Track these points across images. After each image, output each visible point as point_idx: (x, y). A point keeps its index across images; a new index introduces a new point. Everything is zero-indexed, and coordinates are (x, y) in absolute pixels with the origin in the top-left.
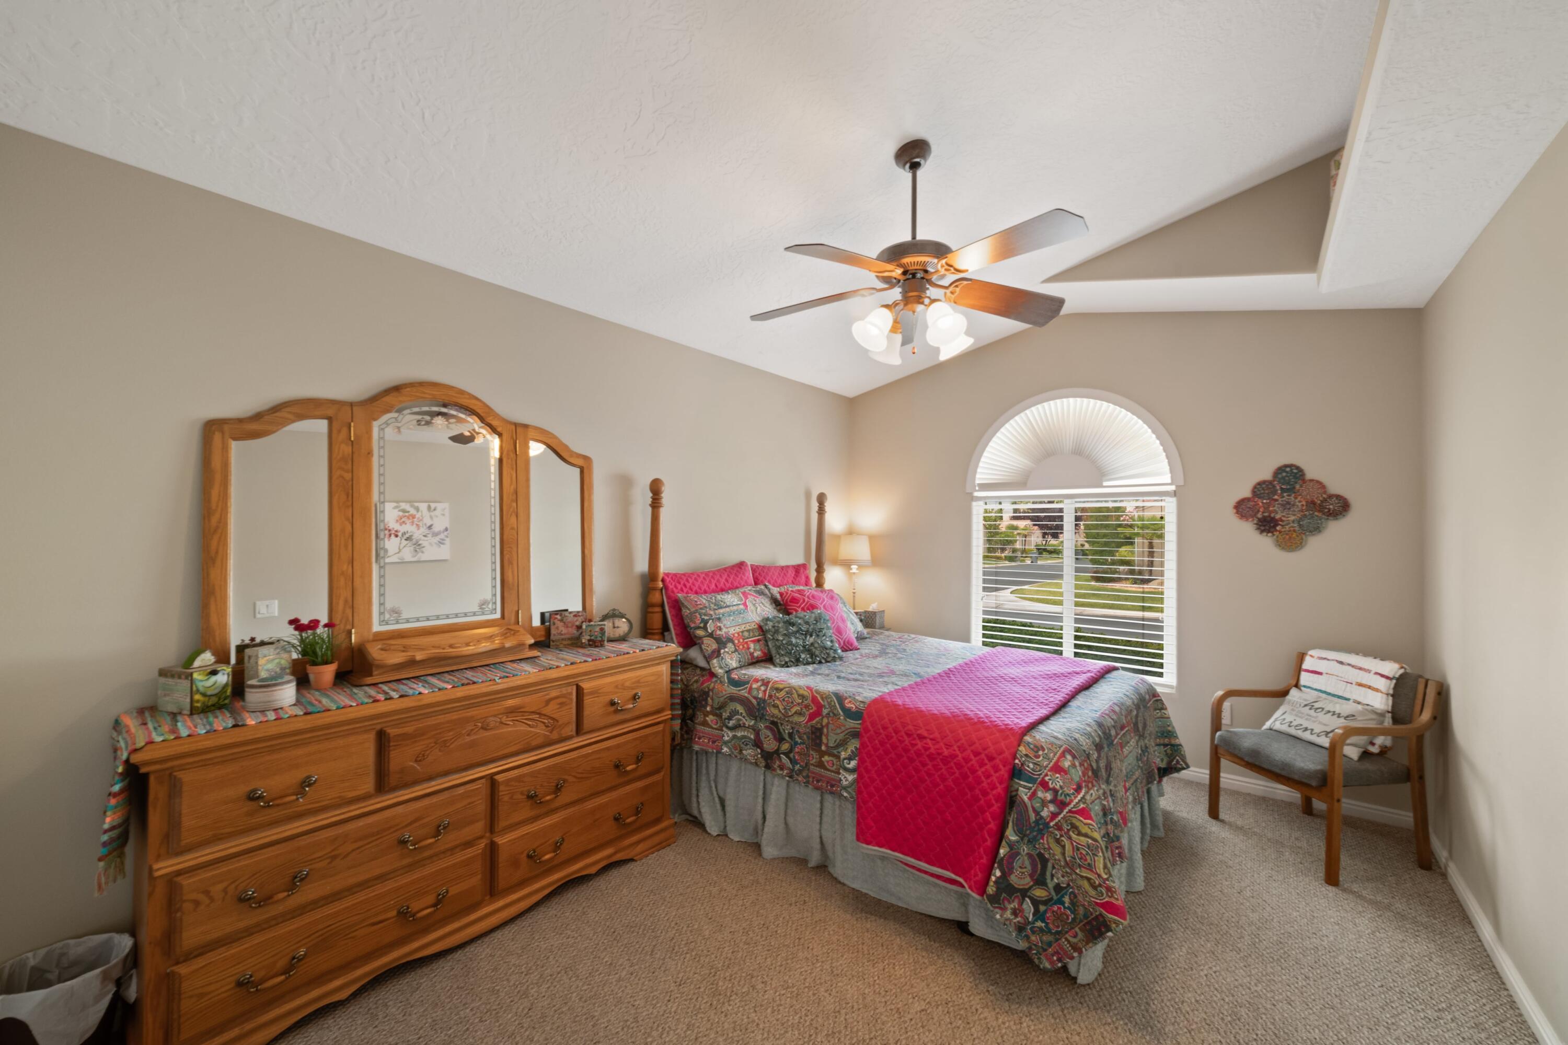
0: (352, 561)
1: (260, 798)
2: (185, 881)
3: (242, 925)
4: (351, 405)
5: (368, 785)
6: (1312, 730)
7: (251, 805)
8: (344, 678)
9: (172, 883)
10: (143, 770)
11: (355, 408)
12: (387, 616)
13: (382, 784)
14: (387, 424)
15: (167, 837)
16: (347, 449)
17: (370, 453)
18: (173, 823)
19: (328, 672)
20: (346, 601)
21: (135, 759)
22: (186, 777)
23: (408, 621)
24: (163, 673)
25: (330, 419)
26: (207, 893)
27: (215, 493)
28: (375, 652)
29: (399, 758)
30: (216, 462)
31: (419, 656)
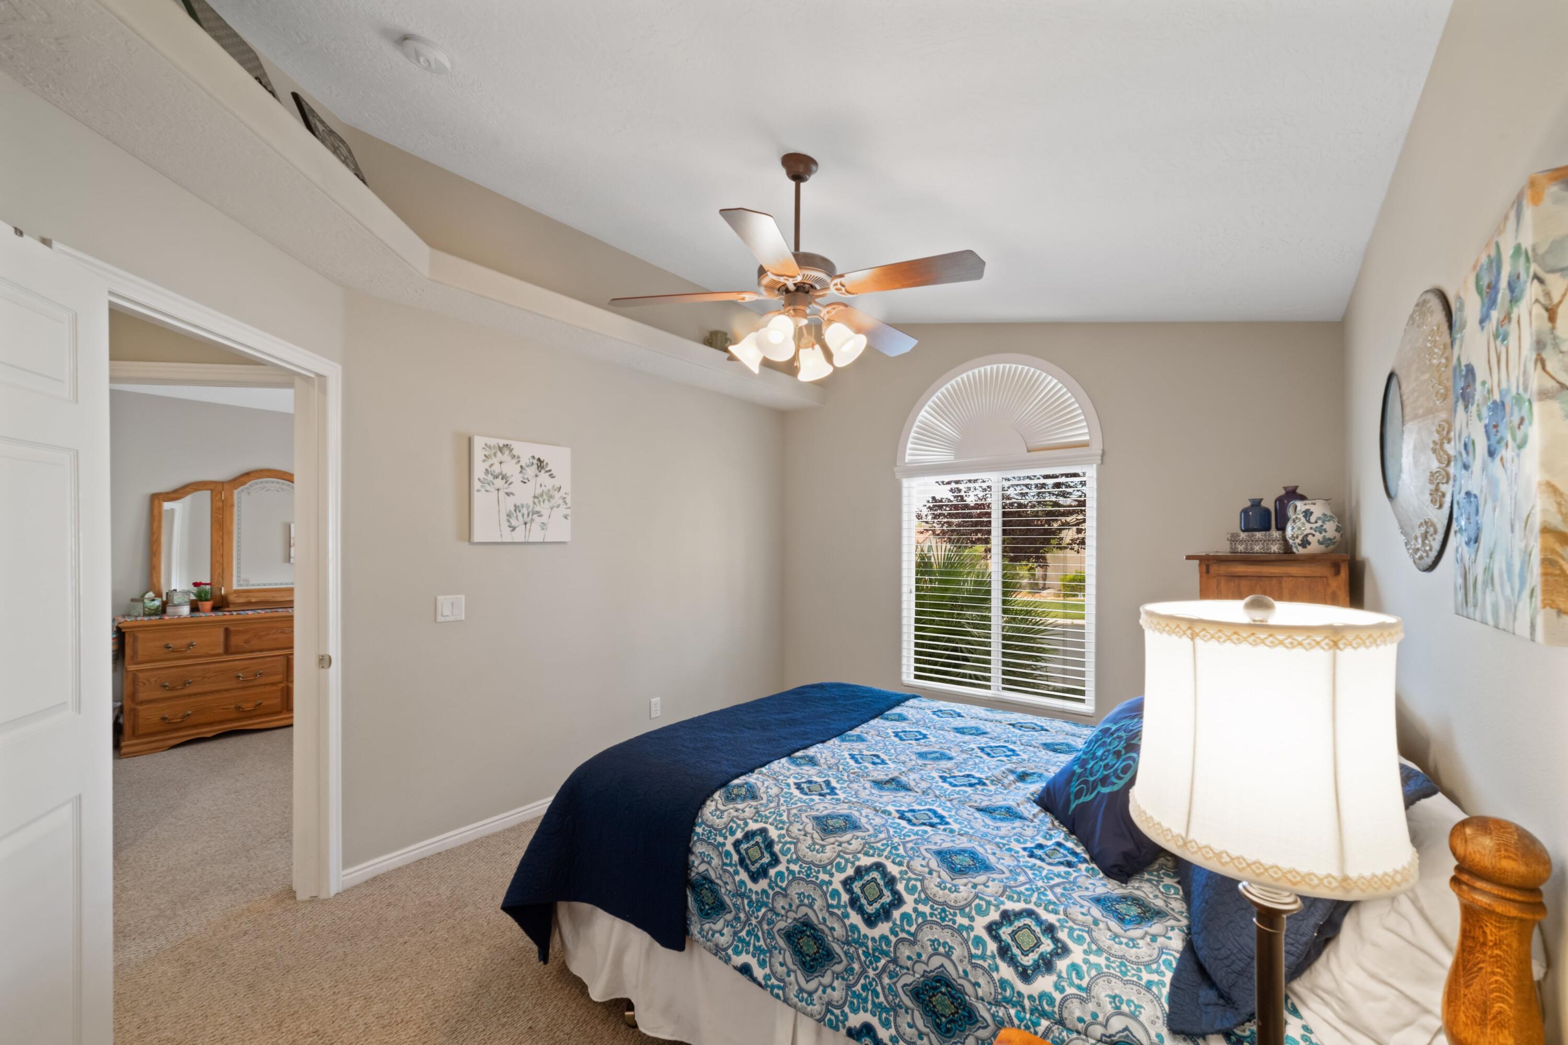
0: (222, 556)
1: (170, 647)
2: (140, 675)
3: (162, 696)
4: (223, 483)
5: (221, 650)
7: (166, 650)
8: (215, 608)
9: (135, 675)
10: (123, 630)
11: (225, 485)
12: (241, 582)
13: (227, 650)
14: (242, 491)
15: (132, 657)
16: (220, 504)
17: (232, 505)
18: (135, 652)
19: (208, 605)
20: (219, 574)
21: (120, 626)
22: (140, 636)
23: (253, 585)
24: (133, 600)
25: (211, 490)
26: (148, 680)
27: (155, 525)
28: (232, 598)
29: (235, 640)
30: (156, 512)
31: (253, 600)
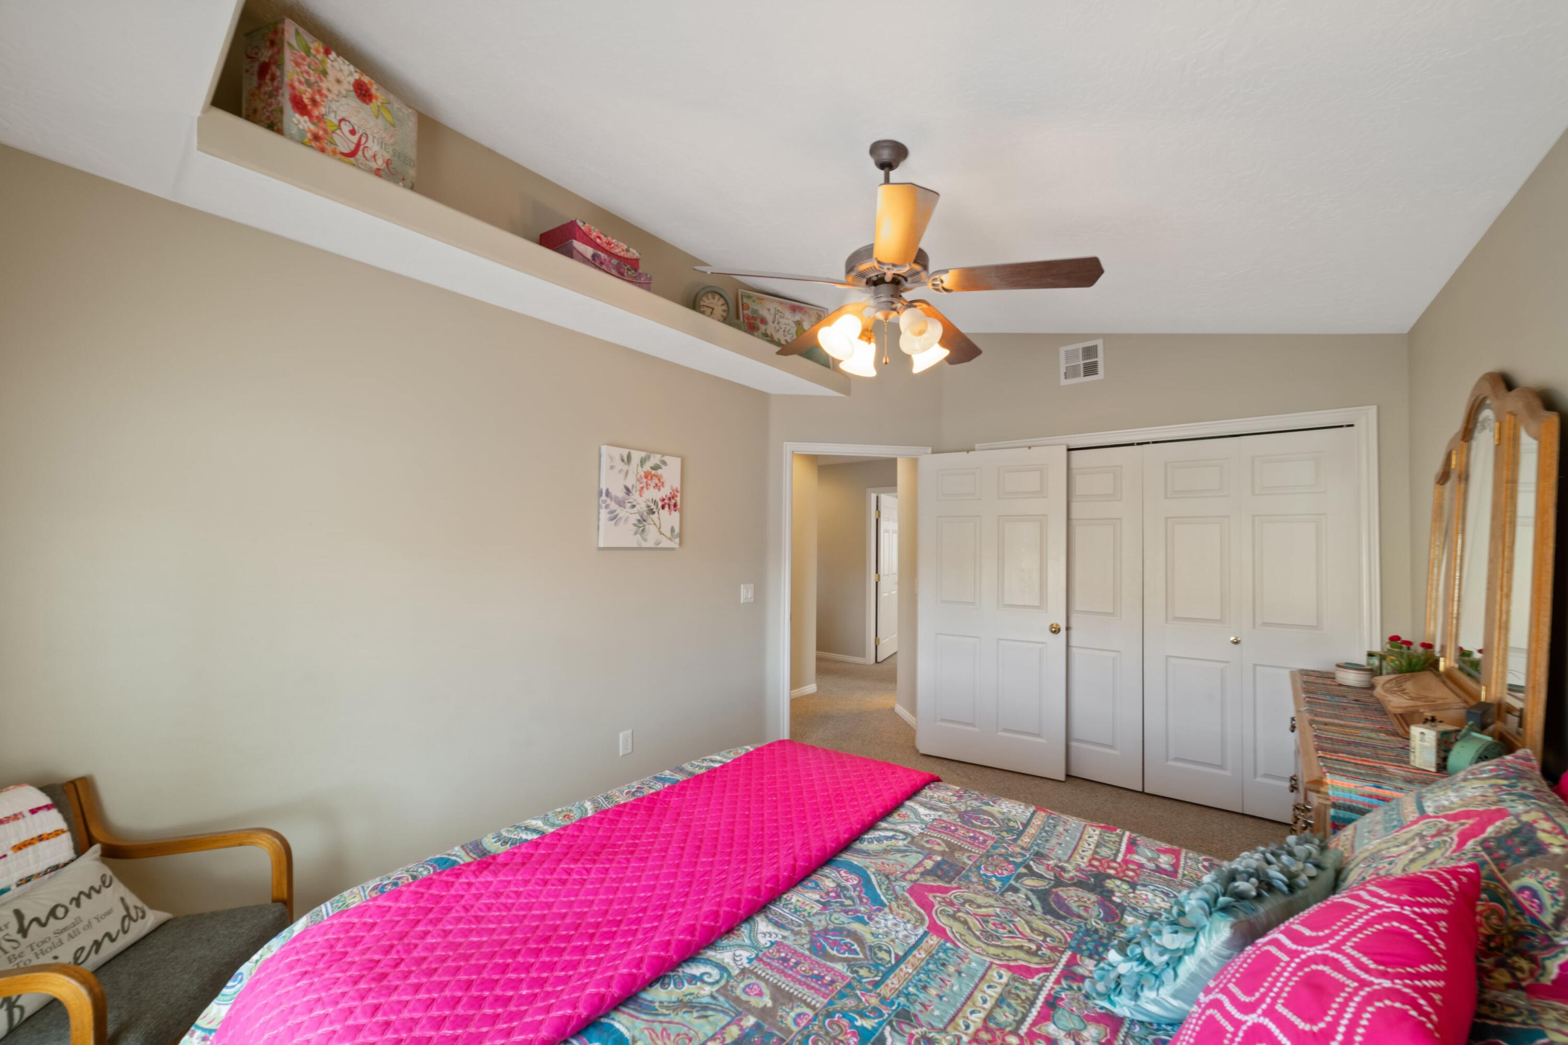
6: (108, 935)
